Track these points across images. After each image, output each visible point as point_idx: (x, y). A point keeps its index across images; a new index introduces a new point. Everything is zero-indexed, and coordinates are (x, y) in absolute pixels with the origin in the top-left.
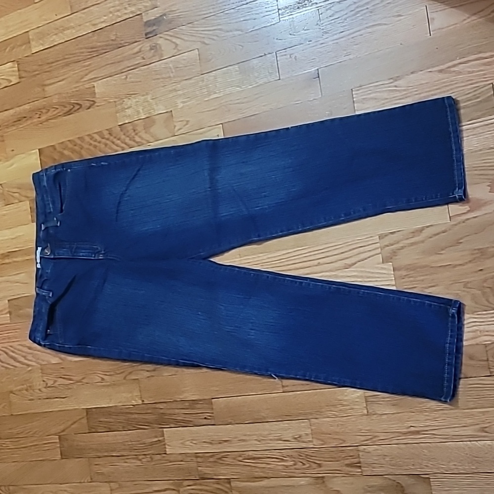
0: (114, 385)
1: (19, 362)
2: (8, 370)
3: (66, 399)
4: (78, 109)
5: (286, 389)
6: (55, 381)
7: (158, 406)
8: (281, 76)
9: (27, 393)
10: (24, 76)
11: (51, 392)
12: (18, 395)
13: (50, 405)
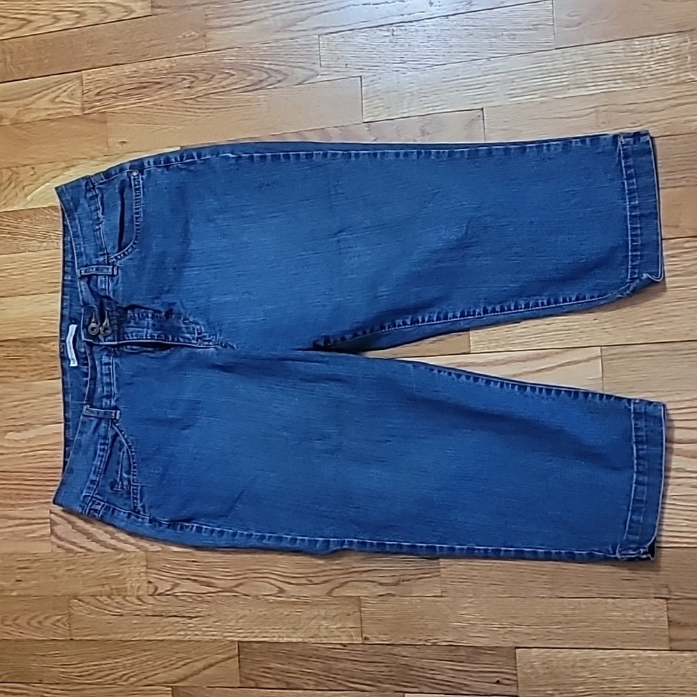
0: (306, 603)
1: (98, 541)
2: (71, 555)
3: (194, 619)
4: (279, 81)
5: (675, 645)
6: (176, 585)
7: (396, 650)
9: (109, 601)
10: (164, 5)
11: (164, 604)
12: (88, 603)
13: (159, 629)
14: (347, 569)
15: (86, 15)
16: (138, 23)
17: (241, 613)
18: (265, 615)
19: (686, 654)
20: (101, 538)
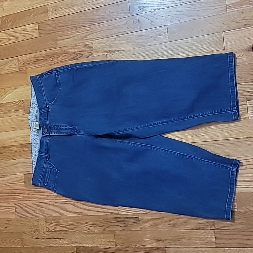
0: (97, 233)
1: (30, 214)
2: (22, 218)
3: (61, 239)
4: (80, 57)
5: (217, 245)
6: (55, 228)
7: (126, 249)
8: (225, 47)
9: (34, 234)
10: (43, 33)
11: (52, 234)
12: (28, 235)
13: (51, 243)
14: (110, 221)
15: (19, 38)
16: (35, 39)
17: (76, 237)
18: (84, 237)
19: (221, 249)
20: (31, 213)
